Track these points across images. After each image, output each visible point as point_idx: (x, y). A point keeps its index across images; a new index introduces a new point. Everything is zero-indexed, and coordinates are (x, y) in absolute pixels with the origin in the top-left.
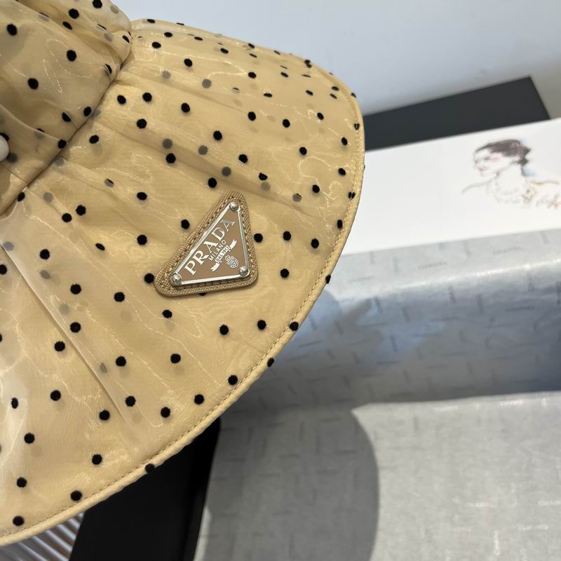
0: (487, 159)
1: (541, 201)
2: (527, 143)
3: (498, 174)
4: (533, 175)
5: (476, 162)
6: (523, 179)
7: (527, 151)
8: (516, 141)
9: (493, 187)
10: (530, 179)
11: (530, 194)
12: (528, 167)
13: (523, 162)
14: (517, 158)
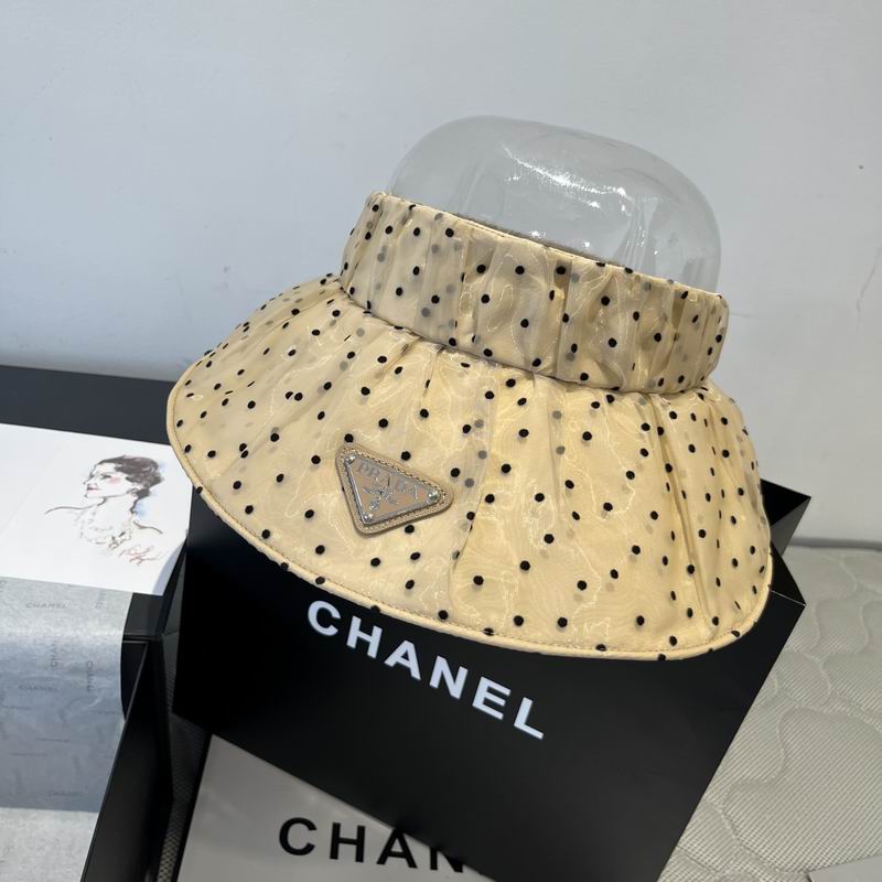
0: (106, 477)
1: (128, 552)
2: (162, 472)
3: (105, 500)
4: (142, 514)
5: (92, 476)
6: (130, 515)
7: (157, 480)
8: (155, 465)
9: (88, 515)
10: (136, 518)
11: (123, 537)
12: (145, 501)
13: (143, 494)
14: (139, 487)
